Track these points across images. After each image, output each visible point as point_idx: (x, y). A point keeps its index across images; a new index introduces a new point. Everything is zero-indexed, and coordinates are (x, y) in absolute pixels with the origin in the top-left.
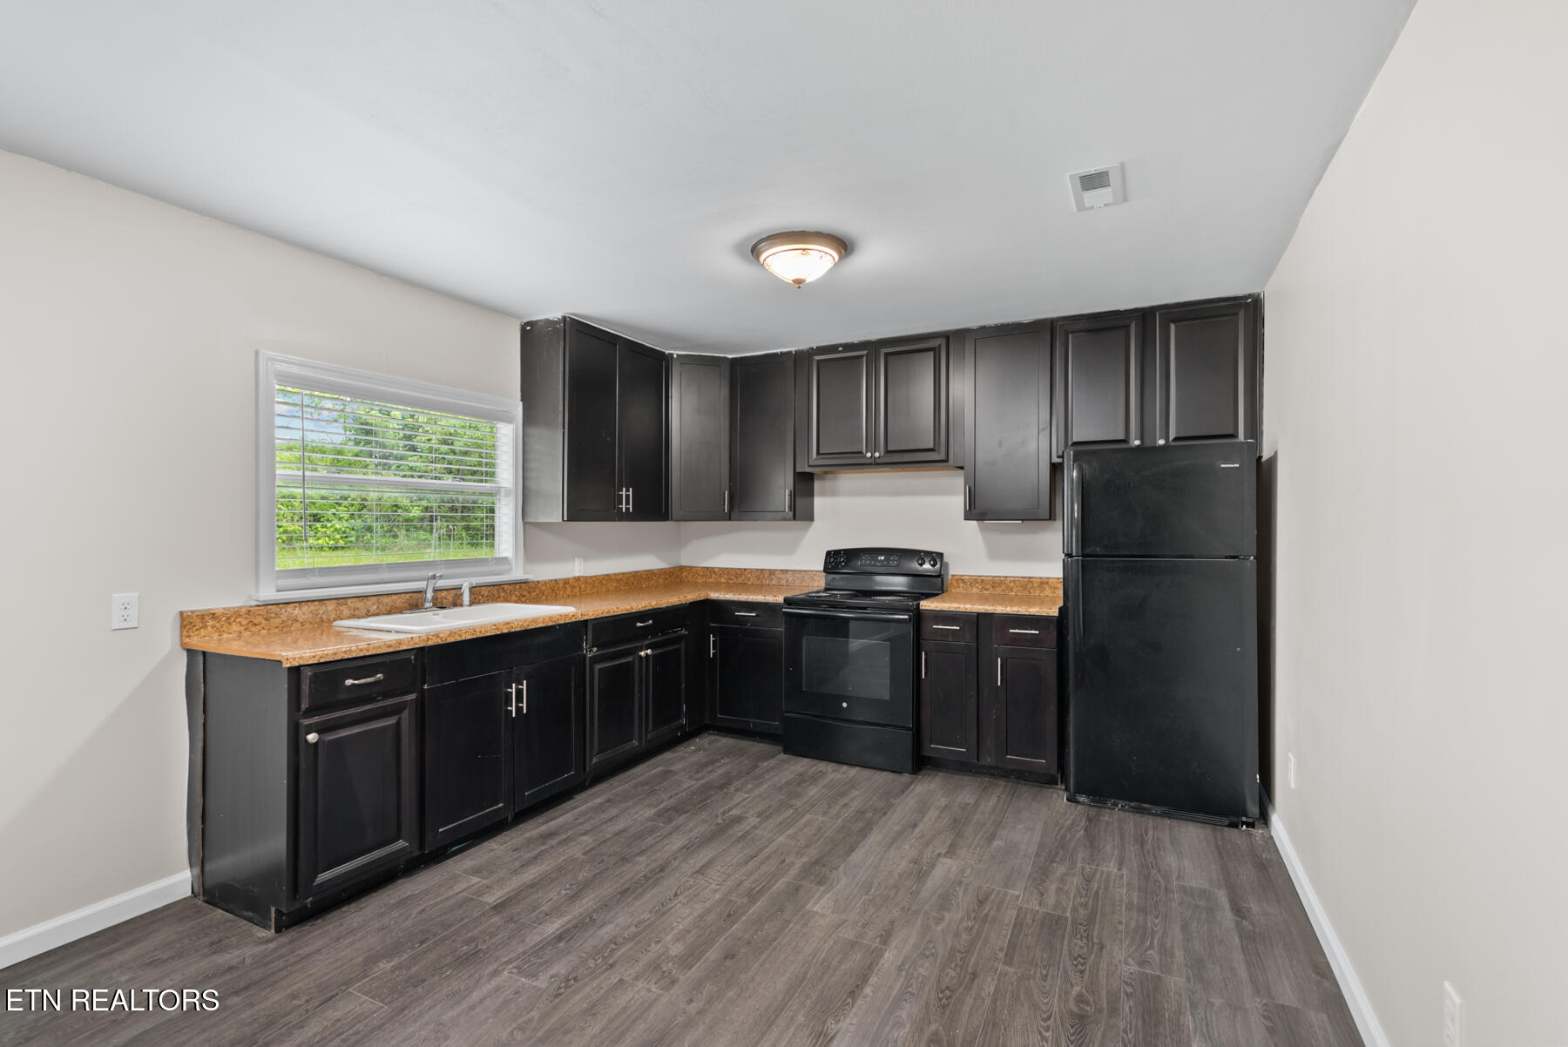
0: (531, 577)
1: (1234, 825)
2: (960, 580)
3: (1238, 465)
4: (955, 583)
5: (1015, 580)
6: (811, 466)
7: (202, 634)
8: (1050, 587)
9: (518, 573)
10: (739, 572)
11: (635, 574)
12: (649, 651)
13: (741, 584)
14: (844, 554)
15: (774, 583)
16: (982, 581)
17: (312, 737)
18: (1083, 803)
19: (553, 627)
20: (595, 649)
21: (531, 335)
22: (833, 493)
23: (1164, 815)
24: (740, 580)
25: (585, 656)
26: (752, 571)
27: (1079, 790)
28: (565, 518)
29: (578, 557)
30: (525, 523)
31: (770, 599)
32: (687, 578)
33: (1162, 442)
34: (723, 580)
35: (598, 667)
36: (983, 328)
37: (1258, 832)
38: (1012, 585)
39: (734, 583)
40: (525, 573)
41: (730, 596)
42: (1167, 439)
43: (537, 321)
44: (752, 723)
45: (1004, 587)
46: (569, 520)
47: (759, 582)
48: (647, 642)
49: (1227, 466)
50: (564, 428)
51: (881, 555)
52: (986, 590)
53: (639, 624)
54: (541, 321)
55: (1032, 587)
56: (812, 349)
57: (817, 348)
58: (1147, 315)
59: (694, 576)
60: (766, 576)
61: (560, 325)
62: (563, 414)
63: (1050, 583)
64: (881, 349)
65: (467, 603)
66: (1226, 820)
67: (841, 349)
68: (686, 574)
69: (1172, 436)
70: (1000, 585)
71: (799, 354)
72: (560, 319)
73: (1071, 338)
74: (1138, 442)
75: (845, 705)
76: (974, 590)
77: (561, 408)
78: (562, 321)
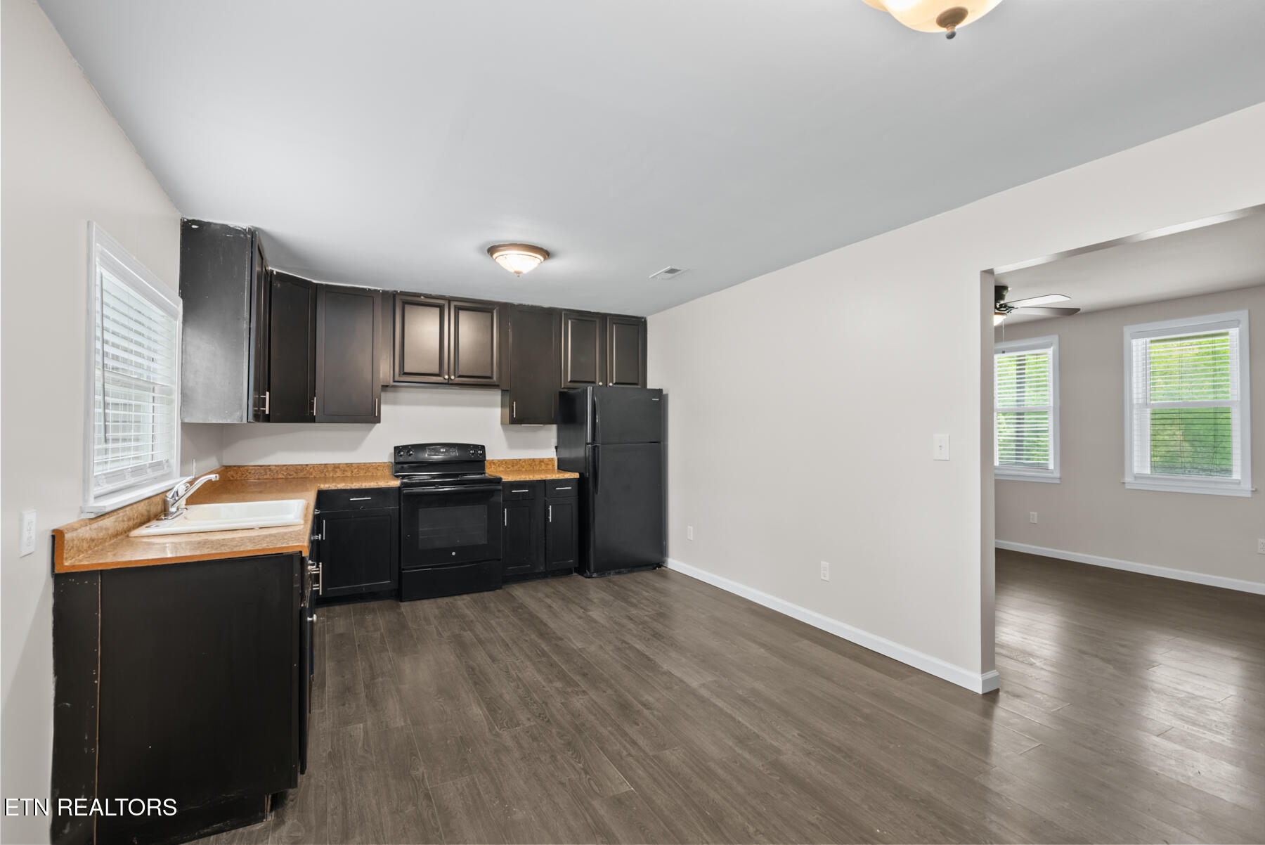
1: (654, 569)
2: (492, 462)
3: (658, 400)
5: (525, 461)
6: (396, 382)
10: (299, 467)
13: (302, 478)
14: (411, 448)
15: (338, 474)
22: (395, 403)
24: (301, 475)
26: (314, 466)
27: (594, 572)
28: (250, 419)
30: (182, 424)
31: (383, 484)
32: (233, 477)
33: (611, 384)
34: (281, 476)
37: (663, 568)
39: (294, 478)
41: (341, 486)
43: (208, 224)
44: (364, 586)
45: (519, 466)
47: (323, 475)
49: (654, 400)
50: (249, 335)
51: (442, 448)
56: (395, 292)
57: (401, 292)
58: (603, 317)
59: (243, 474)
60: (330, 469)
61: (245, 235)
62: (248, 321)
63: (550, 463)
64: (453, 304)
65: (184, 506)
66: (651, 567)
67: (422, 297)
68: (232, 473)
69: (614, 382)
70: (516, 464)
71: (385, 293)
72: (246, 230)
73: (570, 322)
74: (601, 384)
75: (454, 554)
76: (501, 469)
77: (246, 315)
78: (248, 233)
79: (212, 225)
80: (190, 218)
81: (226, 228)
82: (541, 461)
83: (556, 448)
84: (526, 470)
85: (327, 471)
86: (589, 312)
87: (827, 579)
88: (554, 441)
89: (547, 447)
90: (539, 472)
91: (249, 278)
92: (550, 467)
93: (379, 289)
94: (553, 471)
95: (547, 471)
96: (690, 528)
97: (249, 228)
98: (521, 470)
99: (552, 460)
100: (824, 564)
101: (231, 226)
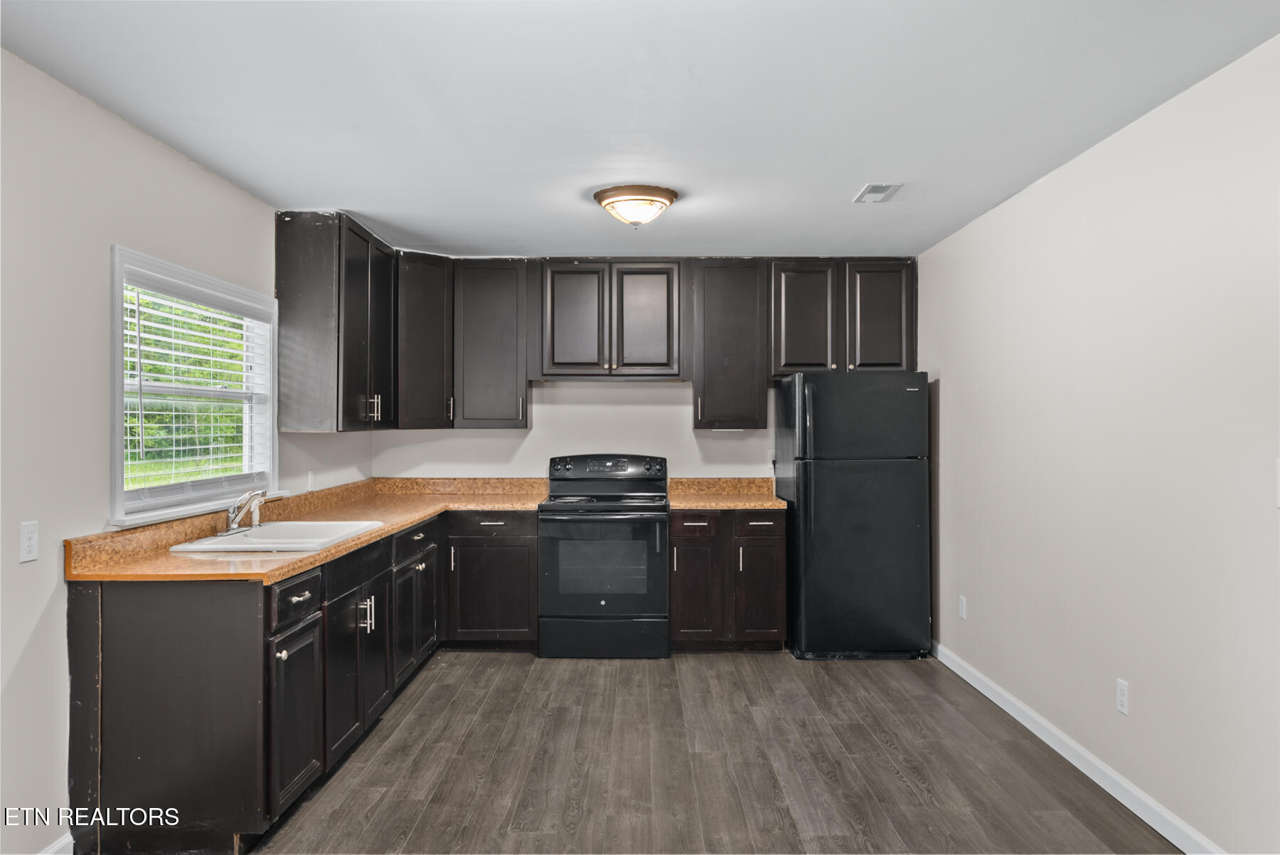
0: (286, 493)
1: (914, 658)
2: (678, 481)
3: (917, 389)
4: (674, 485)
5: (727, 481)
6: (545, 375)
7: (84, 565)
8: (756, 486)
9: (274, 489)
11: (347, 487)
12: (420, 566)
14: (570, 460)
15: (488, 492)
16: (699, 482)
17: (284, 655)
18: (811, 659)
19: (380, 541)
21: (291, 227)
22: (553, 401)
23: (868, 658)
25: (392, 571)
26: (462, 481)
27: (808, 651)
28: (340, 429)
29: (310, 470)
30: (279, 434)
31: (518, 507)
32: (381, 490)
33: (851, 367)
35: (398, 582)
36: (710, 259)
37: (930, 660)
38: (724, 485)
40: (280, 489)
41: (472, 507)
42: (855, 365)
43: (300, 213)
44: (499, 633)
46: (342, 431)
47: (472, 492)
48: (421, 556)
49: (911, 390)
50: (339, 333)
51: (609, 461)
52: (702, 490)
53: (415, 539)
54: (306, 213)
55: (742, 487)
56: (545, 259)
57: (550, 258)
58: (837, 264)
59: (391, 488)
60: (479, 485)
61: (333, 222)
62: (337, 317)
63: (764, 484)
64: (615, 267)
65: (258, 523)
66: (909, 655)
67: (576, 263)
68: (380, 486)
69: (858, 362)
70: (714, 486)
71: (531, 262)
72: (333, 215)
73: (783, 275)
74: (834, 366)
75: (603, 603)
76: (692, 491)
77: (335, 311)
78: (336, 218)
79: (303, 215)
80: (283, 211)
81: (315, 216)
82: (751, 482)
83: (774, 463)
84: (728, 494)
85: (477, 487)
86: (817, 259)
87: (1125, 711)
88: (771, 453)
89: (763, 461)
90: (749, 497)
91: (337, 269)
92: (765, 490)
93: (524, 257)
94: (769, 498)
95: (760, 497)
96: (963, 599)
97: (337, 212)
98: (721, 495)
99: (766, 480)
100: (1122, 683)
101: (320, 213)
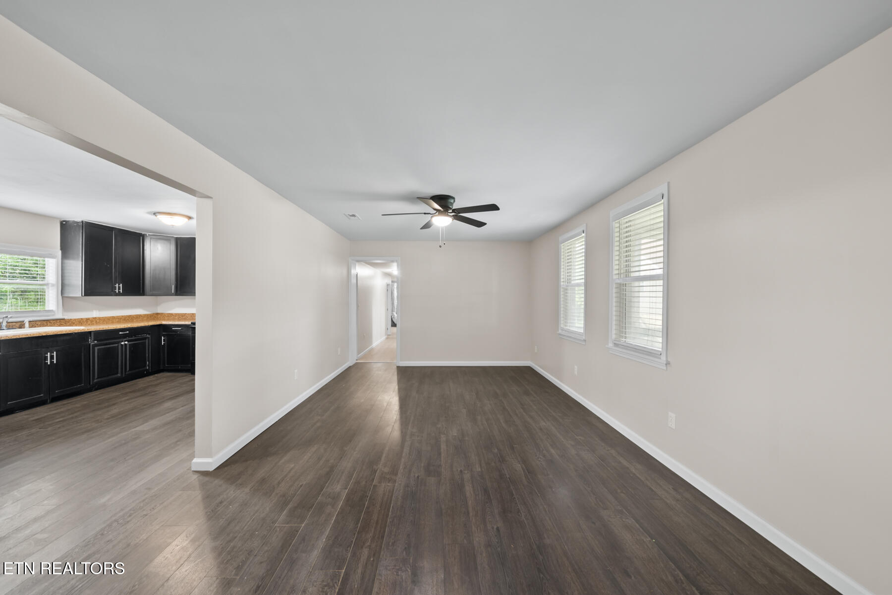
0: (66, 317)
9: (59, 316)
11: (130, 316)
12: (126, 342)
19: (72, 333)
20: (96, 342)
21: (65, 227)
25: (90, 344)
28: (83, 295)
29: (95, 309)
30: (63, 297)
32: (157, 317)
35: (96, 348)
40: (63, 315)
43: (68, 221)
44: (180, 366)
46: (85, 296)
48: (126, 339)
50: (82, 262)
53: (121, 333)
54: (70, 221)
61: (80, 224)
91: (82, 240)
